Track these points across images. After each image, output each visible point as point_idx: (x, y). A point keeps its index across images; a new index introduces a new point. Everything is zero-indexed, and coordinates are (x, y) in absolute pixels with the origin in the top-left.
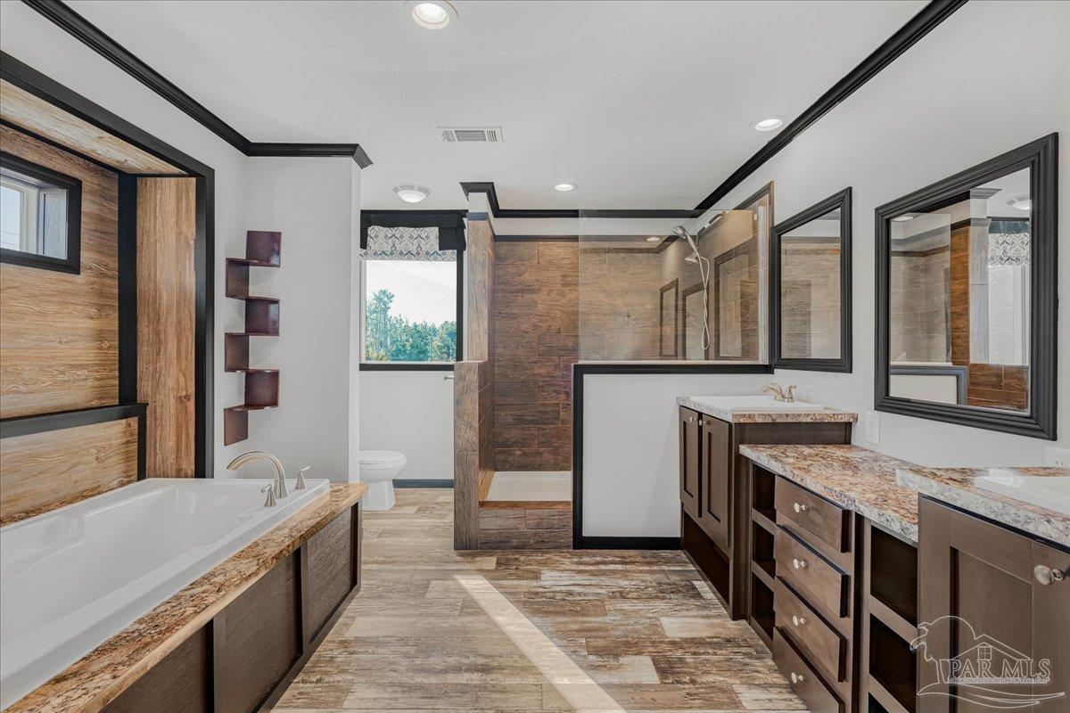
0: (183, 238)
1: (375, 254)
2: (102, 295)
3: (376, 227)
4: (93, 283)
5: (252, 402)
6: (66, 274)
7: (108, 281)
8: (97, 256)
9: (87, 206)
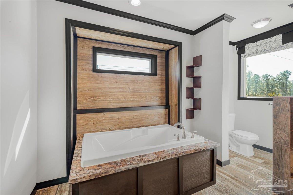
0: (176, 63)
1: (249, 54)
2: (162, 80)
3: (249, 44)
4: (160, 78)
5: (195, 108)
6: (154, 76)
7: (163, 77)
8: (160, 71)
9: (158, 60)
